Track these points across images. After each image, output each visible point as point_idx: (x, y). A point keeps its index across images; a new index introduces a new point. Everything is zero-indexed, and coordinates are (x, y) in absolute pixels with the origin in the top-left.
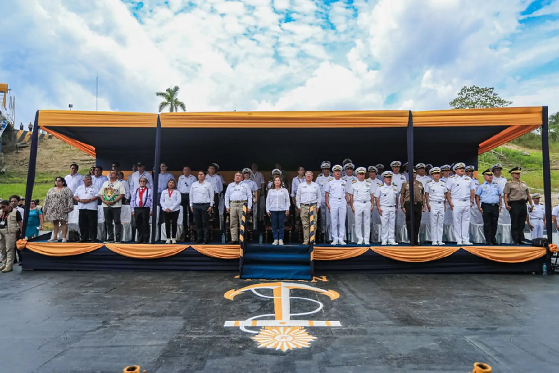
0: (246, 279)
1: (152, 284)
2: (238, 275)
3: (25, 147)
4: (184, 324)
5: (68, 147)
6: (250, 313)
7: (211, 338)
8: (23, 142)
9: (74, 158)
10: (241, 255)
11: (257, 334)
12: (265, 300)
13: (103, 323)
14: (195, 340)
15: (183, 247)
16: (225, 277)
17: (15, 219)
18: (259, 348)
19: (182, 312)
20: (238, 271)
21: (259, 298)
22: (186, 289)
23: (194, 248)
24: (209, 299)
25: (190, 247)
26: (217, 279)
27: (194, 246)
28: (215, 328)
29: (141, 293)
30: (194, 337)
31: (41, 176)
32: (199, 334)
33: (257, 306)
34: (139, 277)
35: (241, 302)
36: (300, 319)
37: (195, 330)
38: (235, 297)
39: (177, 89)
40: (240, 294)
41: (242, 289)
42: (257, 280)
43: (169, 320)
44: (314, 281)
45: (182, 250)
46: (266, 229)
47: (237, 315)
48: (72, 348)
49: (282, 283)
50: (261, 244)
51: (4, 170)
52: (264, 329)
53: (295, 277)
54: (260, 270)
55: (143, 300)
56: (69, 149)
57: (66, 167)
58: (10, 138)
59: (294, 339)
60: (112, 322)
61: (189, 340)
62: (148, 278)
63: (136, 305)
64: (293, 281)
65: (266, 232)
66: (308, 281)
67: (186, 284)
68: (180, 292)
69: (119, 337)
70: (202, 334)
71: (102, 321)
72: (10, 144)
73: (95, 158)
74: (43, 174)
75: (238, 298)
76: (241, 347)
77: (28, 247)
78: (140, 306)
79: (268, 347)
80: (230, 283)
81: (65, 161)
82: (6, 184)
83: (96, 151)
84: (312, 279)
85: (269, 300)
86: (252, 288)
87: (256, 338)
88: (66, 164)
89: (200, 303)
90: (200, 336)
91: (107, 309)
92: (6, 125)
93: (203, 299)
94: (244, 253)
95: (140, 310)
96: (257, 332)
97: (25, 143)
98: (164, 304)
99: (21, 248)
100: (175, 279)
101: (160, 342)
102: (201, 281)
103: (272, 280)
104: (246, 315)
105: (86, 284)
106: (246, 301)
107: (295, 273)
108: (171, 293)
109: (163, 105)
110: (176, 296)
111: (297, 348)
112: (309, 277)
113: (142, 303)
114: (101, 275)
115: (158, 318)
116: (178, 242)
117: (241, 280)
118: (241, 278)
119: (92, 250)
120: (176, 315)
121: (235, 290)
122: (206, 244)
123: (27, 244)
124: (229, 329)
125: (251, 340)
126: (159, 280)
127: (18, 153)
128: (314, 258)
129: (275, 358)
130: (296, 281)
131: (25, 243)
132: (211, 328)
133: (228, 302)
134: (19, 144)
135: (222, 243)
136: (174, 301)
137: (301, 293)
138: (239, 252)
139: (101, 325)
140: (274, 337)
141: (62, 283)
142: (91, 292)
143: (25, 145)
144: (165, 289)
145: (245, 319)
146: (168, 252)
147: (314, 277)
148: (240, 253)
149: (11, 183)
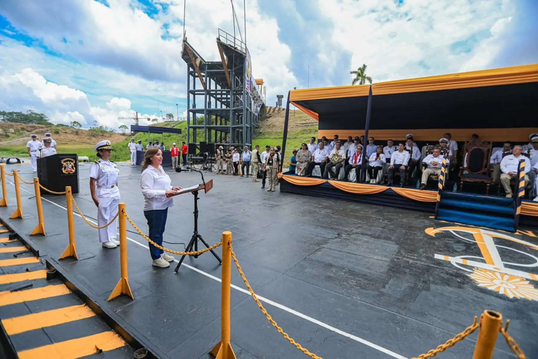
0: (441, 220)
1: (363, 212)
2: (434, 216)
3: (271, 117)
4: (398, 248)
5: (293, 115)
6: (456, 251)
7: (426, 265)
8: (270, 113)
9: (297, 122)
10: (439, 200)
11: (471, 273)
12: (468, 242)
13: (337, 234)
14: (412, 263)
15: (384, 188)
16: (421, 216)
17: (276, 160)
18: (478, 286)
19: (393, 238)
20: (434, 212)
21: (461, 239)
22: (390, 220)
23: (393, 189)
24: (413, 232)
25: (390, 188)
26: (414, 216)
27: (394, 188)
28: (427, 258)
29: (357, 217)
30: (411, 261)
31: (279, 134)
32: (413, 259)
33: (462, 247)
34: (351, 206)
35: (444, 240)
36: (517, 269)
37: (409, 255)
38: (436, 234)
39: (365, 66)
40: (440, 233)
41: (441, 228)
42: (451, 223)
43: (385, 242)
44: (517, 233)
45: (384, 190)
46: (462, 180)
47: (444, 250)
48: (324, 247)
49: (480, 229)
50: (455, 192)
51: (261, 131)
52: (478, 269)
53: (495, 227)
54: (457, 215)
55: (360, 223)
56: (293, 117)
57: (293, 128)
58: (263, 111)
59: (517, 288)
60: (343, 235)
61: (407, 262)
62: (358, 207)
63: (357, 226)
64: (492, 229)
65: (462, 182)
66: (512, 233)
67: (389, 216)
68: (386, 222)
69: (352, 247)
70: (416, 260)
71: (337, 233)
72: (263, 116)
73: (318, 121)
74: (280, 133)
75: (439, 236)
76: (459, 281)
77: (283, 178)
78: (359, 227)
79: (489, 288)
80: (427, 222)
81: (292, 125)
82: (262, 140)
83: (319, 116)
84: (516, 232)
85: (472, 243)
86: (451, 229)
87: (472, 276)
88: (292, 127)
89: (406, 234)
90: (416, 262)
91: (337, 225)
92: (262, 104)
93: (407, 231)
94: (441, 198)
95: (359, 230)
96: (472, 271)
97: (271, 115)
98: (377, 230)
99: (280, 178)
100: (378, 211)
101: (384, 259)
102: (400, 216)
103: (468, 225)
104: (452, 253)
105: (318, 205)
106: (448, 240)
107: (495, 223)
108: (379, 222)
109: (356, 80)
110: (384, 225)
111: (525, 298)
112: (512, 229)
113: (360, 225)
114: (325, 201)
115: (376, 239)
116: (379, 183)
117: (436, 221)
118: (436, 219)
119: (320, 183)
120: (389, 240)
121: (434, 229)
122: (402, 187)
123: (283, 176)
124: (441, 262)
125: (467, 277)
126: (366, 210)
127: (267, 121)
128: (521, 212)
129: (502, 302)
130: (495, 230)
131: (282, 175)
132: (423, 257)
133: (431, 238)
134: (268, 115)
135: (417, 188)
136: (383, 228)
137: (507, 243)
138: (436, 197)
139: (337, 236)
140: (492, 280)
141: (304, 202)
142: (323, 212)
143: (270, 116)
144: (373, 218)
145: (454, 257)
146: (372, 191)
147: (518, 230)
148: (438, 198)
149: (265, 138)
